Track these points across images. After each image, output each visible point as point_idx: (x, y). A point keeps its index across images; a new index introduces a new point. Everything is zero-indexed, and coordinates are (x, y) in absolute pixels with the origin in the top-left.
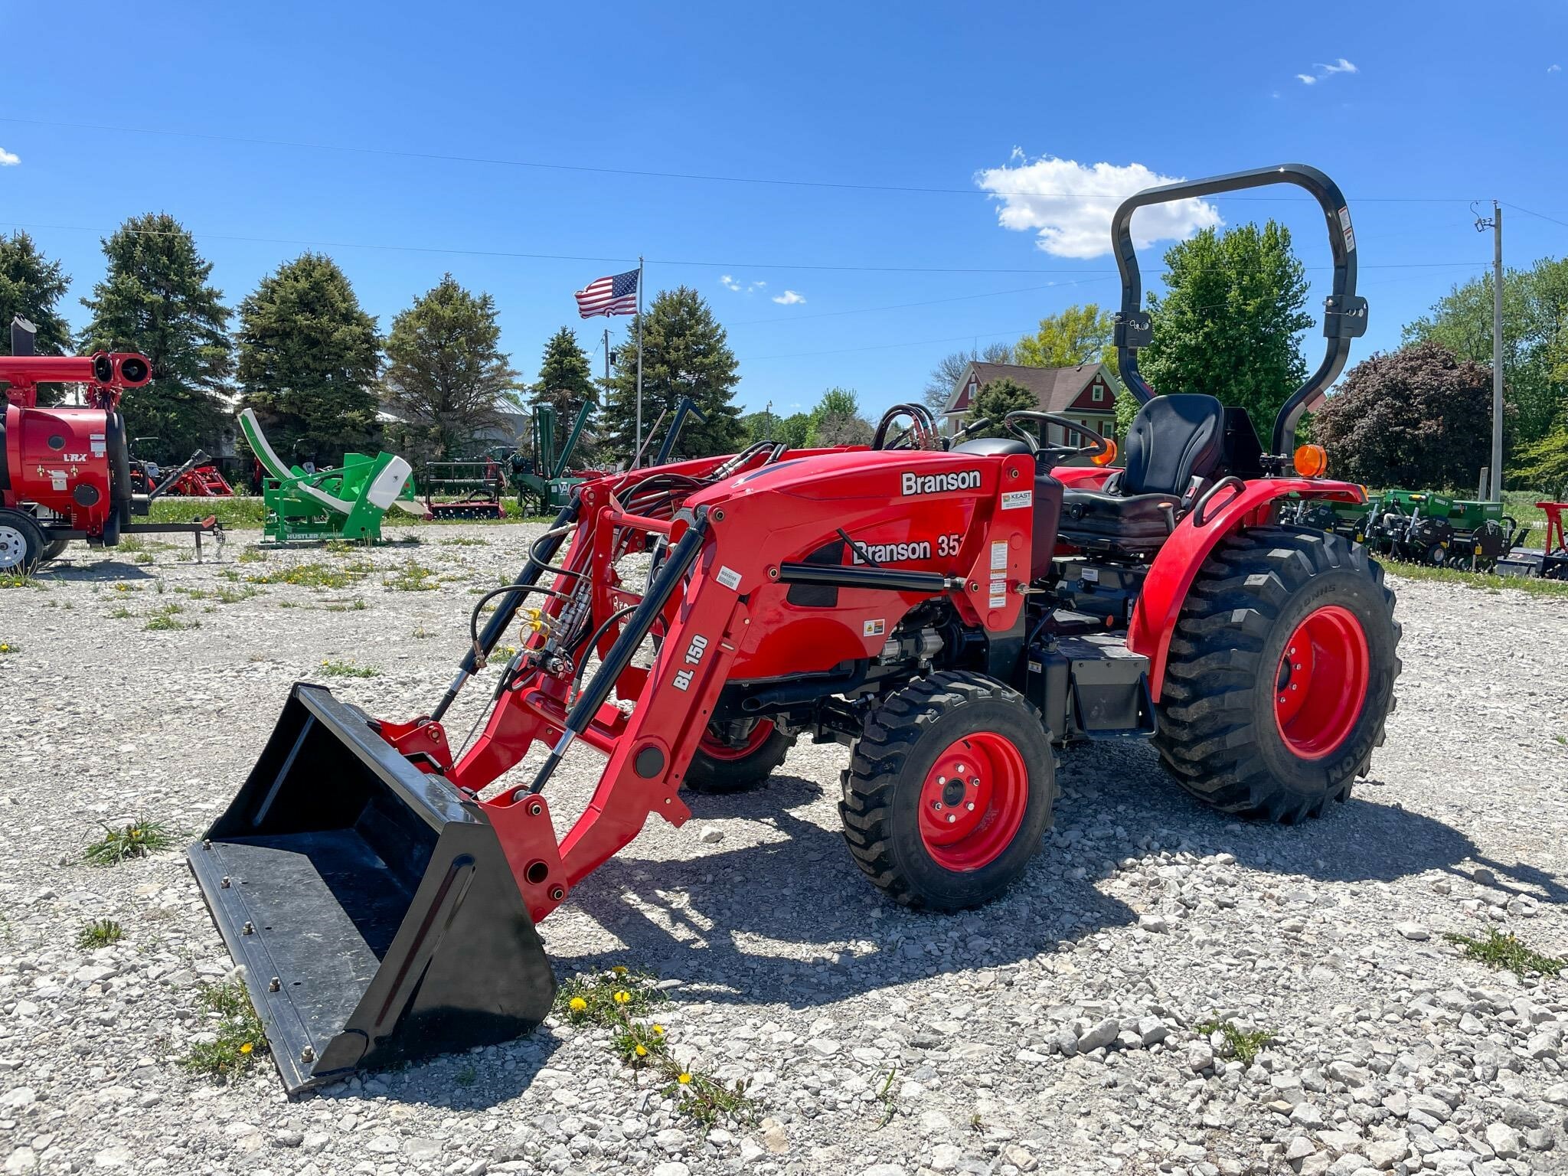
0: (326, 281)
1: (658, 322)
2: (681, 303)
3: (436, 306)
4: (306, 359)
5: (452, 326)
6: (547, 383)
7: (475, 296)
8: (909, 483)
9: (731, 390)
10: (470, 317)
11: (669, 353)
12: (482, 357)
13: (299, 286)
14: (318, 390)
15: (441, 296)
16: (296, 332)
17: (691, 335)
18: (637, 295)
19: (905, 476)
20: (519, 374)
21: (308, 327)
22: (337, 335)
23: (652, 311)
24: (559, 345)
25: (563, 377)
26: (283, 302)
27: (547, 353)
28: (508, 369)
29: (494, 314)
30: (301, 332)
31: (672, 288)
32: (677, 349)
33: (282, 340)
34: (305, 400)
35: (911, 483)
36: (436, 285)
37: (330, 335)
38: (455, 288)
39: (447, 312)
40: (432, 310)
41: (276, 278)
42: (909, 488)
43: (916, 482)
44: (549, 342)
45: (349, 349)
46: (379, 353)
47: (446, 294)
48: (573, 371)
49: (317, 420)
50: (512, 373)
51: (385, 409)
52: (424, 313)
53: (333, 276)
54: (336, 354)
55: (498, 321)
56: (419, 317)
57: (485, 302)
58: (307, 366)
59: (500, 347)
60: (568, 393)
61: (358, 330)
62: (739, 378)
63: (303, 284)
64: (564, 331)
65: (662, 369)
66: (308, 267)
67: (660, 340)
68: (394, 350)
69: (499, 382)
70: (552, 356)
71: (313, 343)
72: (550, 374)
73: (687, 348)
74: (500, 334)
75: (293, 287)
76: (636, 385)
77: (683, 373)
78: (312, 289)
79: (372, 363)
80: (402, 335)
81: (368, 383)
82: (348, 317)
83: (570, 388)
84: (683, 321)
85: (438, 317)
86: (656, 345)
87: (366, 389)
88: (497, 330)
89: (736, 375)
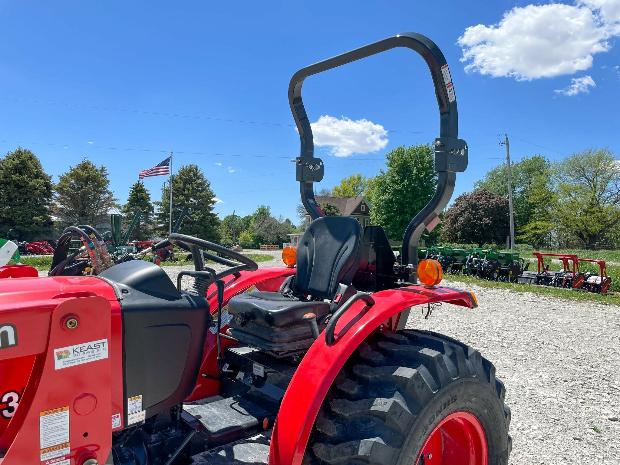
0: (27, 160)
1: (181, 178)
2: (190, 171)
3: (80, 171)
4: (16, 194)
5: (86, 180)
6: (130, 204)
7: (98, 167)
9: (213, 206)
10: (94, 176)
11: (185, 191)
12: (101, 193)
13: (14, 162)
14: (21, 208)
15: (82, 167)
16: (12, 182)
17: (195, 184)
18: (170, 166)
20: (118, 200)
21: (18, 180)
22: (31, 183)
23: (178, 173)
24: (136, 188)
25: (137, 201)
26: (6, 169)
27: (131, 191)
28: (113, 198)
29: (107, 175)
30: (14, 182)
31: (187, 165)
32: (188, 190)
33: (6, 186)
34: (14, 212)
36: (81, 162)
37: (27, 183)
38: (89, 164)
39: (84, 174)
40: (77, 173)
41: (5, 158)
44: (132, 187)
45: (37, 189)
46: (53, 191)
47: (84, 166)
48: (142, 198)
49: (20, 221)
50: (115, 200)
51: (55, 215)
52: (74, 174)
53: (31, 158)
54: (30, 191)
55: (108, 178)
56: (72, 175)
57: (102, 170)
58: (16, 197)
59: (109, 189)
60: (140, 208)
61: (42, 181)
62: (216, 202)
63: (17, 161)
64: (139, 182)
65: (181, 197)
66: (19, 154)
67: (181, 185)
68: (60, 190)
69: (110, 203)
70: (133, 192)
71: (20, 187)
72: (132, 200)
73: (193, 189)
74: (109, 183)
75: (11, 163)
76: (169, 204)
77: (191, 200)
78: (20, 163)
79: (49, 195)
80: (64, 184)
81: (48, 204)
82: (37, 176)
83: (140, 206)
84: (191, 178)
85: (80, 176)
86: (179, 188)
87: (47, 207)
88: (108, 181)
89: (215, 200)
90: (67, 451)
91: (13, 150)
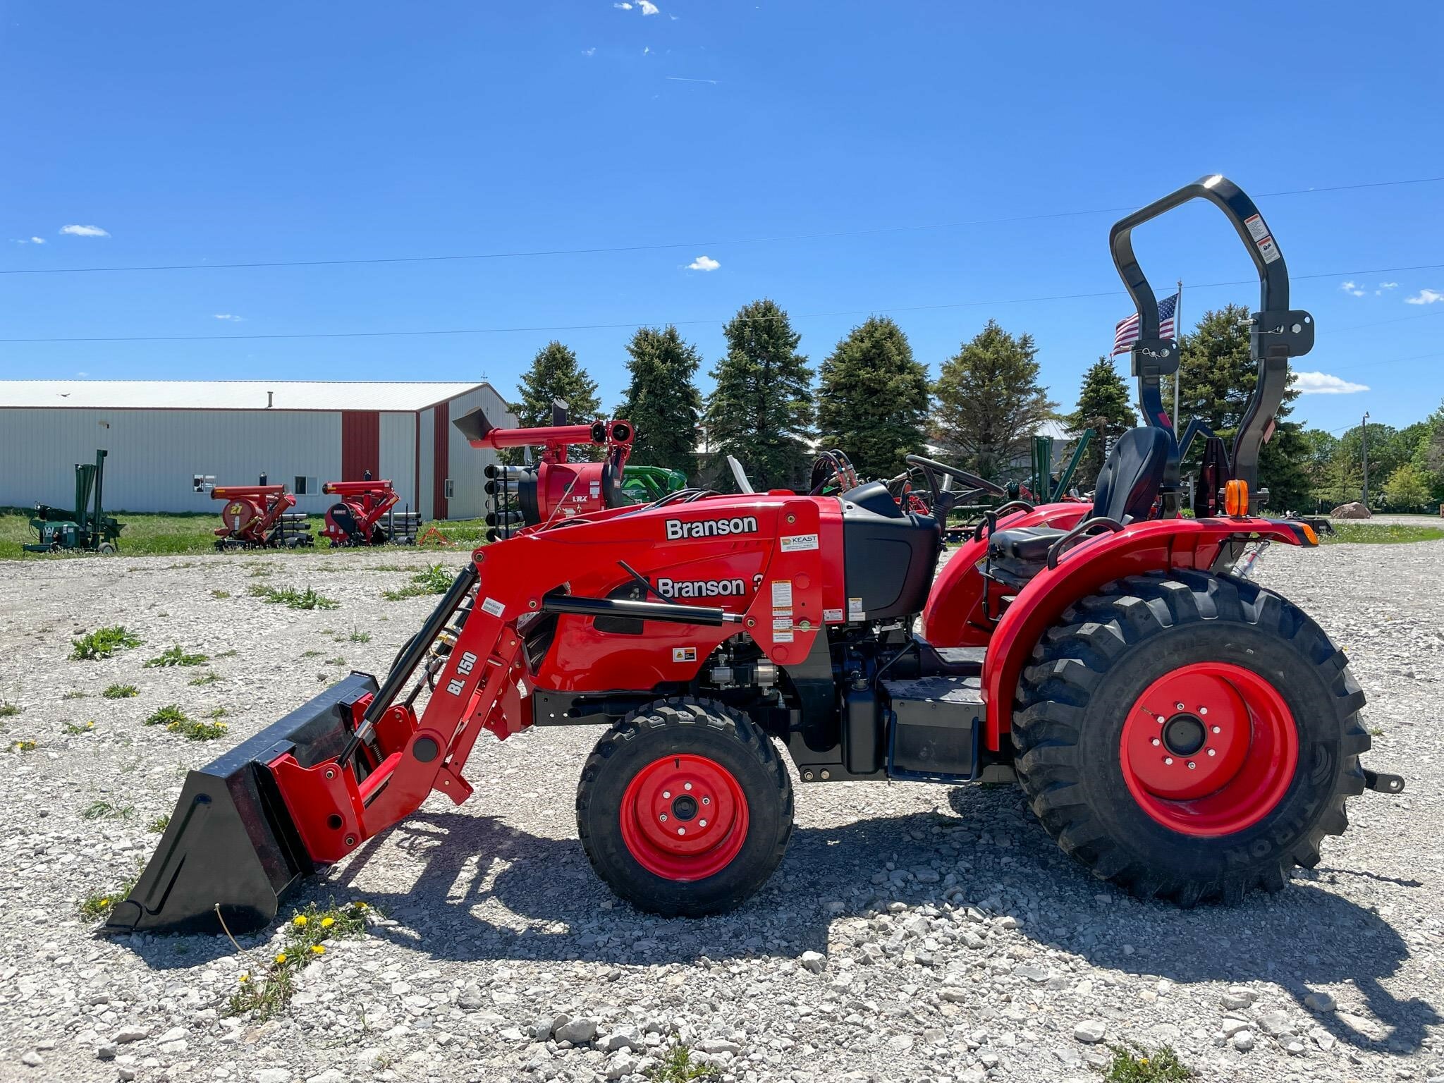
0: (885, 339)
1: (1203, 342)
2: (1229, 322)
3: (979, 351)
4: (866, 406)
5: (991, 368)
6: (1083, 411)
7: (1016, 338)
8: (674, 529)
9: (1289, 405)
10: (1008, 357)
11: (1213, 373)
12: (1022, 391)
13: (863, 346)
14: (874, 432)
15: (985, 341)
16: (859, 384)
17: (1238, 353)
18: (1175, 319)
19: (669, 523)
20: (1058, 405)
21: (869, 379)
22: (891, 384)
23: (1198, 331)
24: (1096, 374)
25: (1099, 405)
26: (850, 361)
27: (1085, 383)
28: (1047, 401)
29: (1033, 352)
30: (864, 384)
31: (1219, 308)
32: (1222, 369)
33: (849, 392)
34: (863, 440)
35: (677, 529)
36: (981, 331)
37: (885, 384)
38: (998, 332)
39: (988, 355)
40: (975, 355)
41: (848, 340)
42: (675, 533)
43: (682, 528)
44: (1087, 373)
45: (901, 394)
46: (930, 396)
47: (990, 339)
48: (1110, 398)
49: (872, 457)
50: (1051, 405)
51: (932, 444)
52: (969, 358)
53: (891, 334)
54: (890, 400)
55: (1036, 358)
56: (964, 360)
57: (1025, 342)
58: (866, 413)
59: (1039, 382)
60: (1103, 419)
61: (909, 377)
62: (1298, 393)
63: (867, 344)
64: (1102, 361)
65: (1202, 389)
66: (872, 327)
67: (1204, 360)
68: (942, 393)
69: (1041, 411)
70: (1089, 385)
71: (872, 392)
72: (1086, 403)
73: (1233, 366)
74: (1039, 370)
75: (859, 347)
76: (1172, 405)
77: (1231, 392)
78: (874, 347)
79: (922, 404)
80: (949, 379)
81: (922, 422)
82: (901, 368)
83: (1106, 415)
84: (1230, 339)
85: (980, 359)
86: (1199, 366)
87: (921, 428)
88: (1037, 366)
89: (1295, 390)
90: (790, 613)
91: (860, 322)
